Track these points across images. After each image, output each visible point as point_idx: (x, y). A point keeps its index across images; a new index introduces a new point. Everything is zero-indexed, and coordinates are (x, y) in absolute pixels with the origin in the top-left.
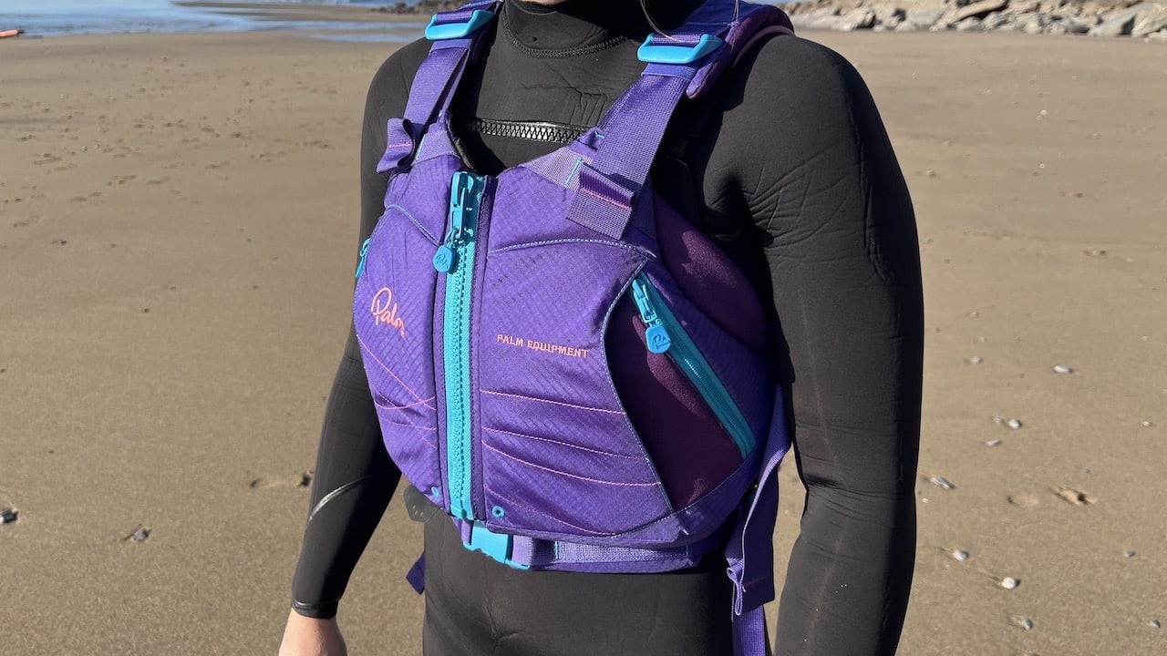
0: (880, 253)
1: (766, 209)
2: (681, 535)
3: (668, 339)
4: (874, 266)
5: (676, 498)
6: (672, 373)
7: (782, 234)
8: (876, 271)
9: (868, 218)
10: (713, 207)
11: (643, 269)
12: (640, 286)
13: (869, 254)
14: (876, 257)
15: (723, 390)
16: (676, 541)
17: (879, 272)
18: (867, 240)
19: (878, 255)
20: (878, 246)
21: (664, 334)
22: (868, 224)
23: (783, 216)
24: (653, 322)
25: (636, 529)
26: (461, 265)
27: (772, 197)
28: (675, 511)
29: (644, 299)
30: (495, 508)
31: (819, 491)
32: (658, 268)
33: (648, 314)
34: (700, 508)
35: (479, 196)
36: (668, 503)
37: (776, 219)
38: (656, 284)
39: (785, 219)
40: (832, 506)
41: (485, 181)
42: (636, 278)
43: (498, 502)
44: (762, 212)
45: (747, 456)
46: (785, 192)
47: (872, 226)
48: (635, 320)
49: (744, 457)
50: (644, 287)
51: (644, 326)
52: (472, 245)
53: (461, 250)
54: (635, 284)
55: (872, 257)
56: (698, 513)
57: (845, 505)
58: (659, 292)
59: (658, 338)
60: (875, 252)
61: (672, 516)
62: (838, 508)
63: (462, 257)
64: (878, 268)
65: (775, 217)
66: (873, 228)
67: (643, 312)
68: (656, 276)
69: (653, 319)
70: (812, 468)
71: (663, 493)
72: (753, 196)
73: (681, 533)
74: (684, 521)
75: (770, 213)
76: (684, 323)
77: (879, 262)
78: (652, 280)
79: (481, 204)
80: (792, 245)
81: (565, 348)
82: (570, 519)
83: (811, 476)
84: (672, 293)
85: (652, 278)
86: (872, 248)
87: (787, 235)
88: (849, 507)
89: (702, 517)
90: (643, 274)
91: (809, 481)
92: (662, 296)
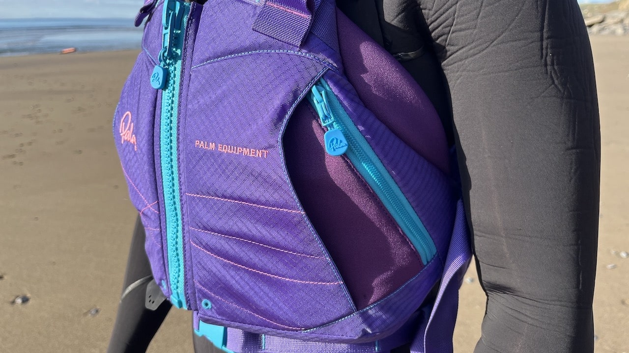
0: (557, 65)
1: (444, 24)
2: (365, 333)
3: (345, 142)
4: (551, 77)
5: (359, 298)
6: (349, 176)
7: (460, 49)
8: (553, 82)
9: (545, 30)
10: (394, 23)
11: (323, 76)
12: (319, 91)
13: (546, 65)
14: (554, 69)
15: (402, 198)
16: (359, 338)
17: (556, 82)
18: (544, 52)
19: (556, 67)
20: (555, 58)
21: (342, 137)
22: (545, 35)
23: (461, 30)
24: (331, 125)
25: (323, 325)
26: (171, 82)
27: (450, 11)
28: (358, 310)
29: (322, 104)
30: (204, 301)
31: (498, 297)
32: (338, 77)
33: (326, 117)
34: (382, 308)
35: (185, 19)
36: (351, 301)
37: (454, 34)
38: (335, 90)
39: (462, 33)
40: (510, 312)
41: (191, 6)
42: (316, 84)
43: (206, 296)
44: (440, 28)
45: (428, 262)
46: (461, 6)
47: (548, 38)
48: (314, 124)
49: (425, 263)
50: (323, 93)
51: (323, 129)
52: (179, 62)
53: (172, 68)
54: (314, 89)
55: (549, 68)
56: (380, 313)
57: (523, 311)
58: (339, 99)
59: (335, 141)
60: (553, 64)
61: (355, 315)
62: (516, 315)
63: (172, 75)
64: (555, 79)
65: (453, 32)
66: (549, 40)
67: (321, 115)
68: (336, 84)
69: (330, 122)
70: (490, 276)
71: (345, 292)
72: (431, 13)
73: (364, 331)
74: (367, 319)
75: (448, 29)
76: (361, 128)
77: (556, 74)
78: (330, 87)
79: (187, 27)
80: (470, 59)
81: (248, 150)
82: (264, 313)
83: (489, 283)
84: (352, 100)
85: (331, 85)
86: (549, 59)
87: (464, 49)
88: (528, 313)
89: (384, 317)
90: (323, 81)
91: (489, 287)
92: (341, 103)
